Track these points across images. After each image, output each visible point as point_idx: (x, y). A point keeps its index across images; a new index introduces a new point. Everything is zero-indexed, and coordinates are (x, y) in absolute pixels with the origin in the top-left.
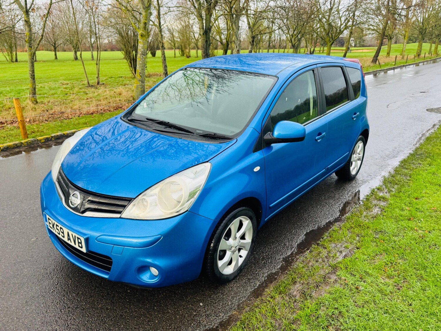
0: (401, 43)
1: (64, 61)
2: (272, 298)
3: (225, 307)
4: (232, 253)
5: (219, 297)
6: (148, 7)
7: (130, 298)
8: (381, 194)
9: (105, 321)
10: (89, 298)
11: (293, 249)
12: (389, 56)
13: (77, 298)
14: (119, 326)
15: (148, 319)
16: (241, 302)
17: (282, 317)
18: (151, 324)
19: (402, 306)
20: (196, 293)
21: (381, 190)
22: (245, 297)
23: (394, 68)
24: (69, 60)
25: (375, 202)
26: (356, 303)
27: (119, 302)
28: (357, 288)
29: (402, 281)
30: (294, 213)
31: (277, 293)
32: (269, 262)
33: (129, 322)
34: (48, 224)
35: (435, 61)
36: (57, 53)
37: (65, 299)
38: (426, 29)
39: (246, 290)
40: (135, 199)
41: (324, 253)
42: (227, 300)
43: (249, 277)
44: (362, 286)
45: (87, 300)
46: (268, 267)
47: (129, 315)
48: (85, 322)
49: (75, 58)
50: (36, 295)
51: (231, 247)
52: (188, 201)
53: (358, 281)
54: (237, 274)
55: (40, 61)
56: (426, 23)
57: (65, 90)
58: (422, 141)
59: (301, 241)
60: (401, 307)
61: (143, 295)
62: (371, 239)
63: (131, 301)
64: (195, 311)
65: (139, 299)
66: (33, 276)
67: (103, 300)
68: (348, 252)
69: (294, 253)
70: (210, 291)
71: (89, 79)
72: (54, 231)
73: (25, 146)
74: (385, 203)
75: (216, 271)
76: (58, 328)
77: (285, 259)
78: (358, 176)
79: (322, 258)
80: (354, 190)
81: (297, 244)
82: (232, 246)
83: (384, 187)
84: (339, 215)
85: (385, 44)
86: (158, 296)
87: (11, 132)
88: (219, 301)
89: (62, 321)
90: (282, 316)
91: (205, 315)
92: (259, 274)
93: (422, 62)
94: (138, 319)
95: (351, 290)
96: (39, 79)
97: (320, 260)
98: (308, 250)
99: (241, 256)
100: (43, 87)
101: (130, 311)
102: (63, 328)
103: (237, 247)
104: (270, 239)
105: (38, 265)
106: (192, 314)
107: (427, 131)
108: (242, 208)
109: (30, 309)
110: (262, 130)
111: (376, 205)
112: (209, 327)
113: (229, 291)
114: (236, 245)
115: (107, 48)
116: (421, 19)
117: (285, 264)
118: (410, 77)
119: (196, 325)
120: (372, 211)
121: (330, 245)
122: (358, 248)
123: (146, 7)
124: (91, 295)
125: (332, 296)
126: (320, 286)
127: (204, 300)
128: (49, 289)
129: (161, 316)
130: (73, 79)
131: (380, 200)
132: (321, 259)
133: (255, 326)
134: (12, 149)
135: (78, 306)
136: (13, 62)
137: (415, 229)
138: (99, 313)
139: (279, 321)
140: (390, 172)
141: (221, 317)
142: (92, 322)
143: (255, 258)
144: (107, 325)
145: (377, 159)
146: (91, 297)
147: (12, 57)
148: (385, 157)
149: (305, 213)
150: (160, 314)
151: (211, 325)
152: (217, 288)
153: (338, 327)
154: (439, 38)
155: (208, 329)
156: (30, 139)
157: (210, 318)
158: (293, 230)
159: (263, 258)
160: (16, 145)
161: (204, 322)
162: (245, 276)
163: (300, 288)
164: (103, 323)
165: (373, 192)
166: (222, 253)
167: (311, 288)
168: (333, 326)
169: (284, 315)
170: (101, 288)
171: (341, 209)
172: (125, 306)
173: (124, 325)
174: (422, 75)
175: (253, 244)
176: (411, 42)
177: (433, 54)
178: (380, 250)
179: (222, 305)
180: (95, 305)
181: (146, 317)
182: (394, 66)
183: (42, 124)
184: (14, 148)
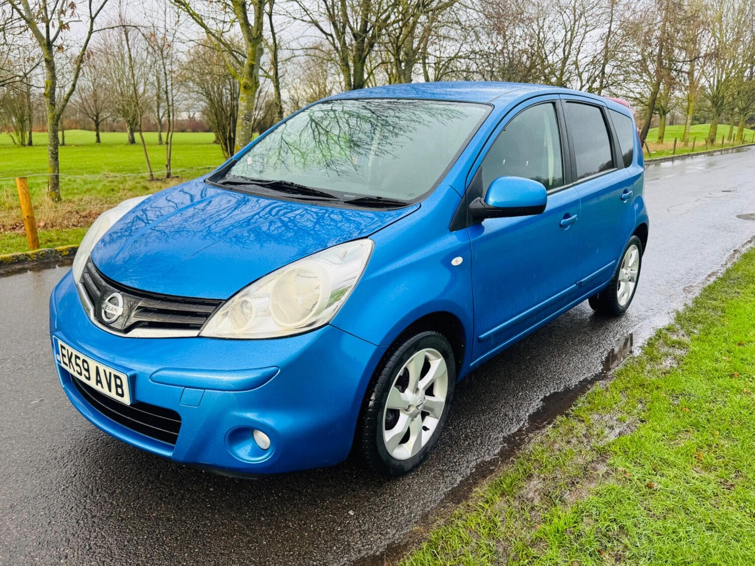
0: (679, 124)
1: (111, 145)
2: (487, 502)
3: (398, 518)
4: (410, 419)
5: (385, 501)
6: (257, 38)
7: (213, 502)
8: (675, 338)
9: (164, 541)
10: (134, 501)
11: (522, 422)
12: (662, 141)
13: (110, 501)
14: (191, 549)
15: (248, 538)
16: (428, 509)
17: (510, 536)
18: (253, 546)
19: (740, 518)
20: (342, 493)
21: (674, 331)
22: (435, 501)
23: (673, 158)
24: (120, 144)
25: (665, 349)
26: (650, 511)
27: (193, 508)
28: (649, 486)
29: (733, 475)
30: (520, 366)
31: (496, 493)
32: (478, 443)
33: (210, 542)
34: (60, 358)
35: (739, 150)
36: (101, 134)
37: (88, 501)
38: (723, 97)
39: (437, 490)
40: (227, 301)
41: (581, 428)
42: (401, 505)
43: (441, 468)
44: (658, 482)
45: (130, 505)
46: (477, 451)
47: (211, 531)
48: (124, 542)
49: (130, 140)
50: (32, 495)
51: (409, 406)
52: (329, 305)
53: (649, 474)
54: (418, 462)
55: (70, 145)
56: (723, 88)
57: (110, 184)
58: (735, 260)
59: (536, 410)
60: (737, 518)
61: (239, 496)
62: (666, 406)
63: (215, 506)
64: (340, 525)
65: (230, 504)
66: (28, 462)
67: (161, 504)
68: (625, 428)
69: (524, 429)
70: (367, 490)
71: (153, 170)
72: (71, 371)
73: (33, 261)
74: (683, 352)
75: (380, 449)
76: (69, 553)
77: (508, 439)
78: (630, 310)
79: (577, 437)
80: (625, 331)
81: (527, 414)
82: (410, 404)
83: (678, 326)
84: (602, 369)
85: (654, 125)
86: (268, 499)
87: (11, 241)
88: (387, 507)
89: (79, 540)
90: (509, 534)
91: (359, 532)
92: (459, 462)
93: (719, 151)
94: (228, 538)
95: (638, 490)
96: (67, 169)
97: (574, 441)
98: (549, 423)
99: (425, 429)
100: (73, 179)
101: (214, 523)
102: (80, 553)
103: (419, 408)
104: (477, 406)
105: (39, 443)
106: (334, 530)
107: (743, 246)
108: (429, 332)
109: (17, 519)
110: (466, 192)
111: (667, 355)
112: (367, 553)
113: (404, 491)
114: (418, 403)
115: (186, 127)
116: (714, 81)
117: (509, 447)
118: (700, 170)
119: (342, 549)
120: (661, 364)
121: (590, 417)
122: (642, 421)
123: (254, 39)
124: (138, 495)
125: (602, 499)
126: (577, 483)
127: (356, 506)
128: (58, 485)
129: (273, 533)
130: (126, 171)
131: (674, 347)
132: (575, 439)
133: (458, 551)
134: (9, 264)
135: (112, 514)
136: (24, 145)
137: (745, 390)
138: (151, 527)
139: (503, 543)
140: (685, 305)
141: (390, 536)
142: (137, 542)
143: (451, 436)
144: (167, 549)
145: (659, 285)
146: (138, 499)
147: (23, 137)
148: (674, 282)
149: (540, 364)
150: (271, 529)
151: (371, 549)
152: (381, 485)
153: (619, 553)
154: (745, 113)
155: (366, 556)
156: (43, 249)
157: (369, 537)
158: (519, 392)
159: (467, 437)
160: (17, 257)
161: (357, 543)
162: (434, 467)
163: (540, 486)
164: (159, 545)
165: (659, 334)
166: (391, 417)
167: (560, 486)
168: (610, 552)
169: (512, 533)
170: (157, 484)
171: (604, 359)
172: (203, 515)
173: (200, 548)
174: (721, 168)
175: (449, 408)
176: (697, 122)
177: (737, 140)
178: (684, 424)
179: (391, 515)
180: (146, 513)
181: (244, 534)
182: (672, 156)
183: (66, 230)
184: (13, 263)
